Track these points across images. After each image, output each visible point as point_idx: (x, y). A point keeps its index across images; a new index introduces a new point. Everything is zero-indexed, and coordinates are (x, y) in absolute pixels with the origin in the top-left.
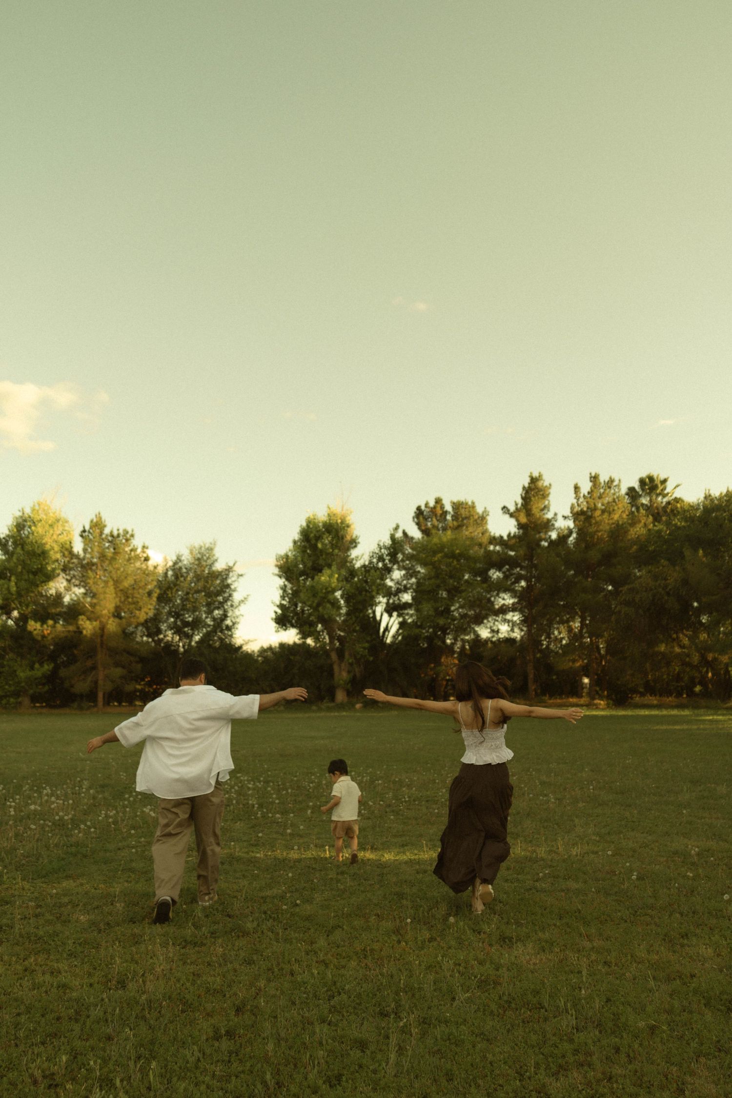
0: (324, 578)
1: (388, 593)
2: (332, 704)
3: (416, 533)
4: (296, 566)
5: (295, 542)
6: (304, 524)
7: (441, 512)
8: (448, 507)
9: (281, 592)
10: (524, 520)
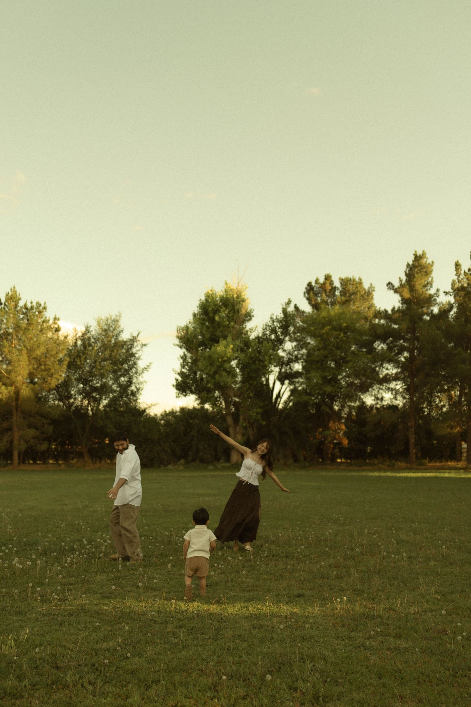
0: (220, 348)
1: (280, 362)
2: (227, 464)
3: (306, 308)
4: (195, 337)
5: (195, 315)
6: (203, 298)
7: (330, 288)
8: (337, 284)
9: (181, 361)
10: (407, 295)
